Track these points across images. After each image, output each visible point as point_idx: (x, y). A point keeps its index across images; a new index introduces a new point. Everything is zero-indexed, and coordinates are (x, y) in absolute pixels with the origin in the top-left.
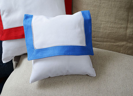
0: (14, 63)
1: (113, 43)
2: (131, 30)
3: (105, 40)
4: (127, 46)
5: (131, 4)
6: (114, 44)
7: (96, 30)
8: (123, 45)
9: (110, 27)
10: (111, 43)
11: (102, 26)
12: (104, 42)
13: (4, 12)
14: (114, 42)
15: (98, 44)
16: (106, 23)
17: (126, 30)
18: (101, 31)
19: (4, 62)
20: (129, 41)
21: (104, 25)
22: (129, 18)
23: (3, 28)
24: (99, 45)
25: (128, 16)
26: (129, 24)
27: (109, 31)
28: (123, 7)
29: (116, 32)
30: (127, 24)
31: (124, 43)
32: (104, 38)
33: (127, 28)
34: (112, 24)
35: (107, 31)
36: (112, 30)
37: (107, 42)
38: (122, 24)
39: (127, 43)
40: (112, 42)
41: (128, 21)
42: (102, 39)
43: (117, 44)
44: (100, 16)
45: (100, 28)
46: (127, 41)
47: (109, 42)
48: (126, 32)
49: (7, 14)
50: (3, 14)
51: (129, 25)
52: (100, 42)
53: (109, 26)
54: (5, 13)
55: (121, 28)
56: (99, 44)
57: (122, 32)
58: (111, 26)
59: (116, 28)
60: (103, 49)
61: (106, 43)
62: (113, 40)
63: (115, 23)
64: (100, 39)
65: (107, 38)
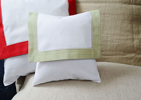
0: (17, 86)
1: (122, 56)
2: (138, 41)
3: (114, 53)
4: (137, 58)
5: (133, 16)
6: (124, 57)
7: (104, 44)
8: (132, 57)
9: (117, 39)
10: (120, 56)
11: (109, 39)
12: (113, 55)
14: (123, 55)
15: (107, 58)
16: (112, 35)
17: (133, 41)
18: (109, 44)
19: (6, 85)
20: (138, 52)
21: (111, 38)
22: (134, 30)
25: (132, 27)
26: (134, 35)
27: (117, 44)
28: (126, 19)
29: (123, 44)
30: (133, 36)
31: (133, 55)
32: (113, 51)
33: (133, 39)
34: (118, 36)
35: (115, 44)
36: (119, 42)
37: (115, 55)
38: (128, 36)
39: (136, 55)
40: (121, 55)
41: (133, 32)
42: (111, 52)
43: (126, 56)
44: (105, 29)
45: (107, 41)
46: (135, 53)
47: (118, 55)
48: (133, 43)
50: (6, 29)
51: (134, 37)
52: (109, 56)
53: (115, 38)
54: (8, 28)
55: (127, 39)
56: (109, 58)
57: (129, 43)
58: (117, 38)
59: (123, 40)
62: (122, 52)
63: (121, 35)
64: (108, 53)
65: (116, 51)
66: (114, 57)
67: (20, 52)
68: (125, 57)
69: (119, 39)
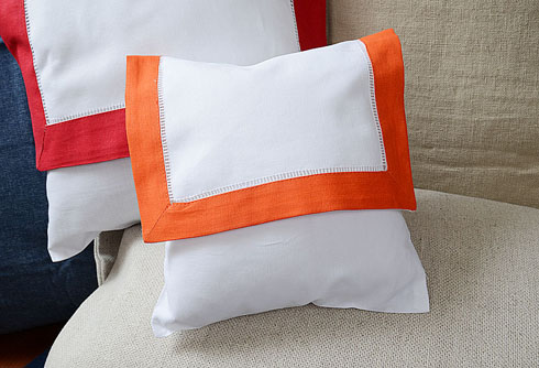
1: (511, 170)
3: (478, 154)
6: (520, 172)
7: (435, 115)
9: (494, 100)
10: (504, 169)
11: (459, 95)
12: (470, 165)
13: (45, 54)
14: (518, 165)
15: (446, 175)
16: (475, 81)
18: (457, 115)
19: (55, 258)
21: (470, 92)
23: (44, 119)
24: (449, 180)
27: (493, 118)
29: (522, 120)
32: (473, 147)
34: (503, 85)
35: (485, 117)
36: (505, 111)
37: (483, 163)
40: (509, 165)
42: (464, 151)
43: (529, 171)
44: (448, 54)
45: (450, 103)
47: (493, 164)
49: (57, 62)
50: (43, 62)
52: (454, 166)
53: (488, 93)
54: (49, 58)
56: (453, 175)
58: (498, 94)
59: (523, 101)
60: (469, 195)
61: (481, 169)
62: (514, 155)
63: (517, 80)
64: (452, 152)
65: (486, 149)
66: (477, 170)
67: (93, 152)
68: (524, 172)
69: (505, 100)
